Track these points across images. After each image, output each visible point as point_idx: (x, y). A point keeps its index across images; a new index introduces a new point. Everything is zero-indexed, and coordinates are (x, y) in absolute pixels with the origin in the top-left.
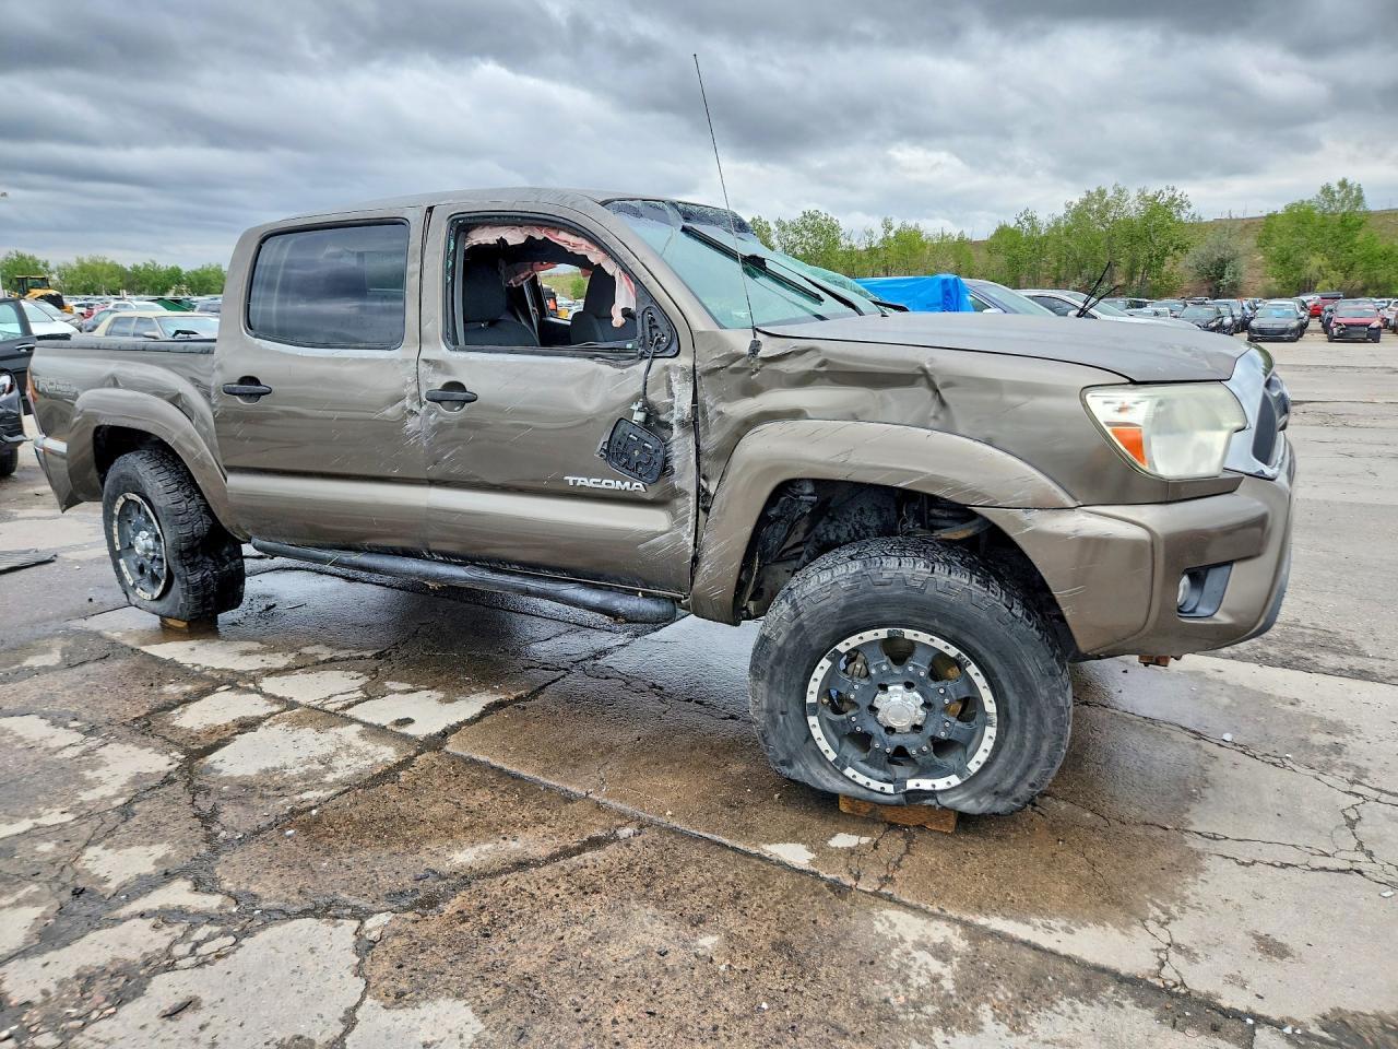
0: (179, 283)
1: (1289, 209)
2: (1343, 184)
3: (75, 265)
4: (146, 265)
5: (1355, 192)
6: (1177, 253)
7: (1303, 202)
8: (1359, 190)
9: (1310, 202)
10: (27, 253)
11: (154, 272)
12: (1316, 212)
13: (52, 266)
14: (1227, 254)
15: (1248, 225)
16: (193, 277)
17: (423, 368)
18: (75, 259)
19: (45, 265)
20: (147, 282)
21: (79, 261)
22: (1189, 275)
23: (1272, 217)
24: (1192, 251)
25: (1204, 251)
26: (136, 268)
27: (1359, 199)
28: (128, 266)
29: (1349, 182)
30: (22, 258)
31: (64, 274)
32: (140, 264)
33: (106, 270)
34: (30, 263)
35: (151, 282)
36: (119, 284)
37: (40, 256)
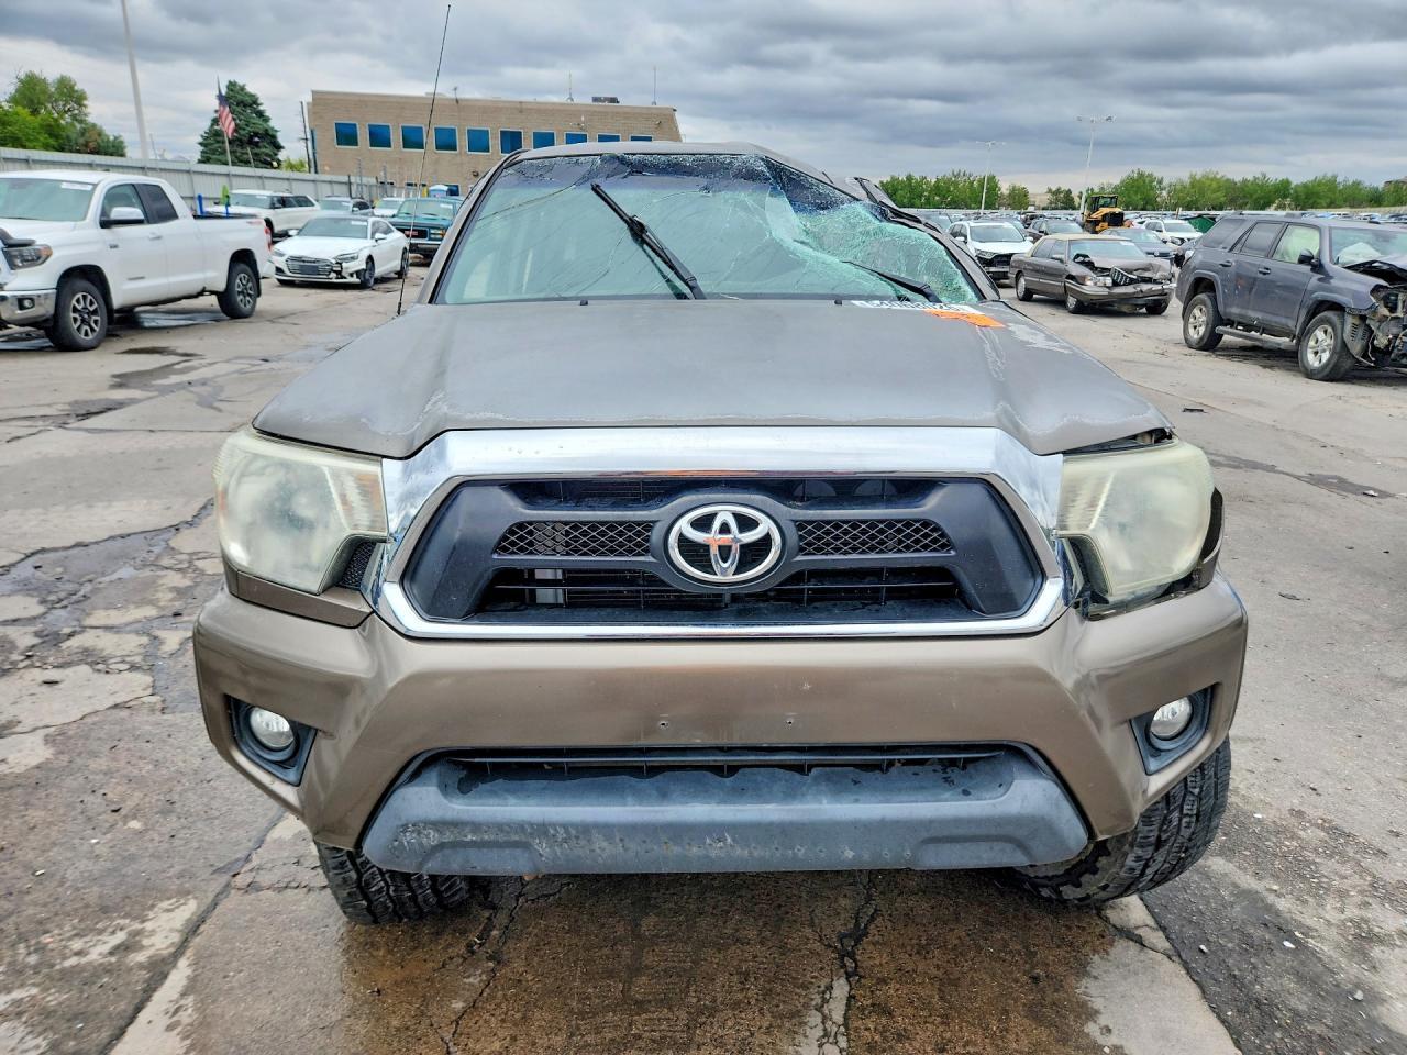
0: (1285, 196)
3: (1187, 181)
4: (1256, 179)
10: (1147, 170)
11: (1261, 187)
13: (1165, 183)
16: (1299, 189)
18: (1188, 175)
19: (1160, 182)
20: (1251, 196)
21: (1192, 177)
26: (1245, 181)
28: (1238, 179)
30: (1141, 175)
31: (1173, 190)
32: (1250, 178)
33: (1214, 185)
34: (1147, 180)
35: (1255, 196)
36: (1223, 199)
37: (1157, 174)
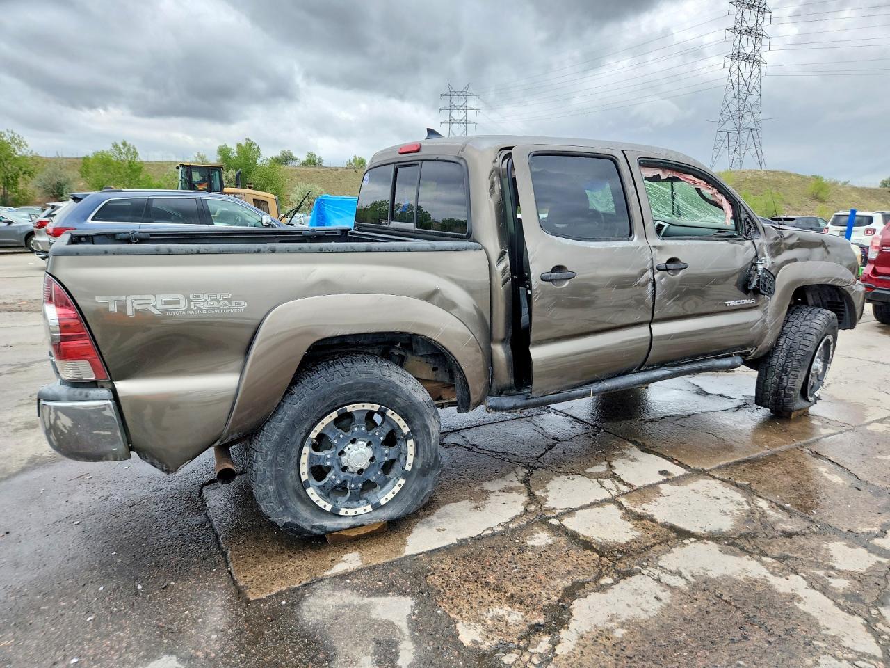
1: (96, 155)
2: (124, 144)
5: (132, 149)
6: (26, 176)
7: (104, 151)
8: (134, 149)
9: (107, 152)
12: (113, 159)
14: (63, 180)
15: (72, 163)
17: (655, 251)
22: (38, 192)
23: (86, 159)
24: (37, 176)
25: (46, 177)
27: (135, 154)
29: (128, 143)
